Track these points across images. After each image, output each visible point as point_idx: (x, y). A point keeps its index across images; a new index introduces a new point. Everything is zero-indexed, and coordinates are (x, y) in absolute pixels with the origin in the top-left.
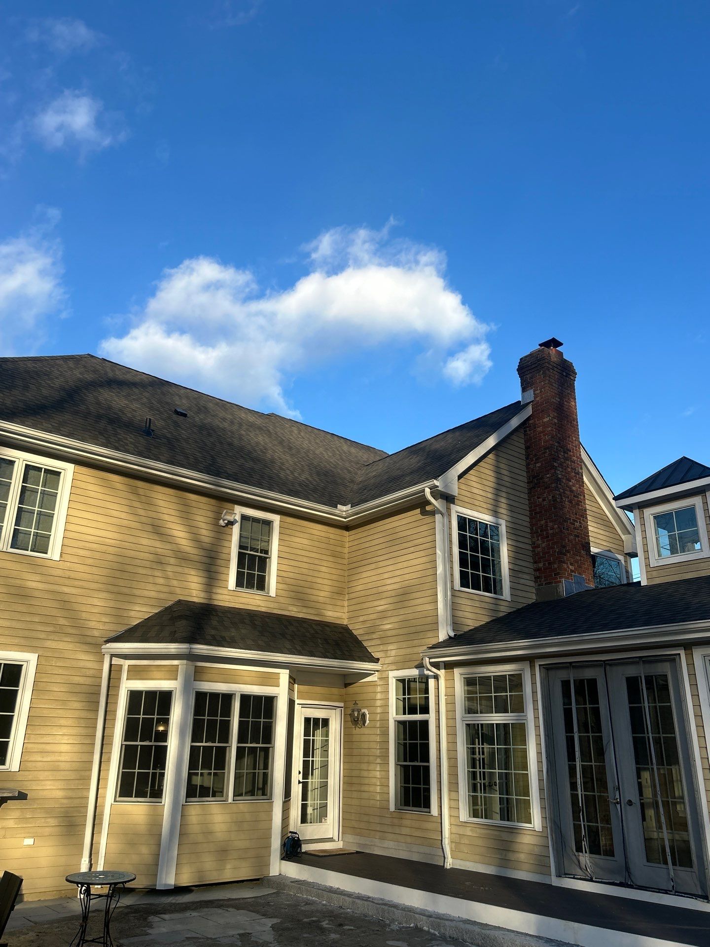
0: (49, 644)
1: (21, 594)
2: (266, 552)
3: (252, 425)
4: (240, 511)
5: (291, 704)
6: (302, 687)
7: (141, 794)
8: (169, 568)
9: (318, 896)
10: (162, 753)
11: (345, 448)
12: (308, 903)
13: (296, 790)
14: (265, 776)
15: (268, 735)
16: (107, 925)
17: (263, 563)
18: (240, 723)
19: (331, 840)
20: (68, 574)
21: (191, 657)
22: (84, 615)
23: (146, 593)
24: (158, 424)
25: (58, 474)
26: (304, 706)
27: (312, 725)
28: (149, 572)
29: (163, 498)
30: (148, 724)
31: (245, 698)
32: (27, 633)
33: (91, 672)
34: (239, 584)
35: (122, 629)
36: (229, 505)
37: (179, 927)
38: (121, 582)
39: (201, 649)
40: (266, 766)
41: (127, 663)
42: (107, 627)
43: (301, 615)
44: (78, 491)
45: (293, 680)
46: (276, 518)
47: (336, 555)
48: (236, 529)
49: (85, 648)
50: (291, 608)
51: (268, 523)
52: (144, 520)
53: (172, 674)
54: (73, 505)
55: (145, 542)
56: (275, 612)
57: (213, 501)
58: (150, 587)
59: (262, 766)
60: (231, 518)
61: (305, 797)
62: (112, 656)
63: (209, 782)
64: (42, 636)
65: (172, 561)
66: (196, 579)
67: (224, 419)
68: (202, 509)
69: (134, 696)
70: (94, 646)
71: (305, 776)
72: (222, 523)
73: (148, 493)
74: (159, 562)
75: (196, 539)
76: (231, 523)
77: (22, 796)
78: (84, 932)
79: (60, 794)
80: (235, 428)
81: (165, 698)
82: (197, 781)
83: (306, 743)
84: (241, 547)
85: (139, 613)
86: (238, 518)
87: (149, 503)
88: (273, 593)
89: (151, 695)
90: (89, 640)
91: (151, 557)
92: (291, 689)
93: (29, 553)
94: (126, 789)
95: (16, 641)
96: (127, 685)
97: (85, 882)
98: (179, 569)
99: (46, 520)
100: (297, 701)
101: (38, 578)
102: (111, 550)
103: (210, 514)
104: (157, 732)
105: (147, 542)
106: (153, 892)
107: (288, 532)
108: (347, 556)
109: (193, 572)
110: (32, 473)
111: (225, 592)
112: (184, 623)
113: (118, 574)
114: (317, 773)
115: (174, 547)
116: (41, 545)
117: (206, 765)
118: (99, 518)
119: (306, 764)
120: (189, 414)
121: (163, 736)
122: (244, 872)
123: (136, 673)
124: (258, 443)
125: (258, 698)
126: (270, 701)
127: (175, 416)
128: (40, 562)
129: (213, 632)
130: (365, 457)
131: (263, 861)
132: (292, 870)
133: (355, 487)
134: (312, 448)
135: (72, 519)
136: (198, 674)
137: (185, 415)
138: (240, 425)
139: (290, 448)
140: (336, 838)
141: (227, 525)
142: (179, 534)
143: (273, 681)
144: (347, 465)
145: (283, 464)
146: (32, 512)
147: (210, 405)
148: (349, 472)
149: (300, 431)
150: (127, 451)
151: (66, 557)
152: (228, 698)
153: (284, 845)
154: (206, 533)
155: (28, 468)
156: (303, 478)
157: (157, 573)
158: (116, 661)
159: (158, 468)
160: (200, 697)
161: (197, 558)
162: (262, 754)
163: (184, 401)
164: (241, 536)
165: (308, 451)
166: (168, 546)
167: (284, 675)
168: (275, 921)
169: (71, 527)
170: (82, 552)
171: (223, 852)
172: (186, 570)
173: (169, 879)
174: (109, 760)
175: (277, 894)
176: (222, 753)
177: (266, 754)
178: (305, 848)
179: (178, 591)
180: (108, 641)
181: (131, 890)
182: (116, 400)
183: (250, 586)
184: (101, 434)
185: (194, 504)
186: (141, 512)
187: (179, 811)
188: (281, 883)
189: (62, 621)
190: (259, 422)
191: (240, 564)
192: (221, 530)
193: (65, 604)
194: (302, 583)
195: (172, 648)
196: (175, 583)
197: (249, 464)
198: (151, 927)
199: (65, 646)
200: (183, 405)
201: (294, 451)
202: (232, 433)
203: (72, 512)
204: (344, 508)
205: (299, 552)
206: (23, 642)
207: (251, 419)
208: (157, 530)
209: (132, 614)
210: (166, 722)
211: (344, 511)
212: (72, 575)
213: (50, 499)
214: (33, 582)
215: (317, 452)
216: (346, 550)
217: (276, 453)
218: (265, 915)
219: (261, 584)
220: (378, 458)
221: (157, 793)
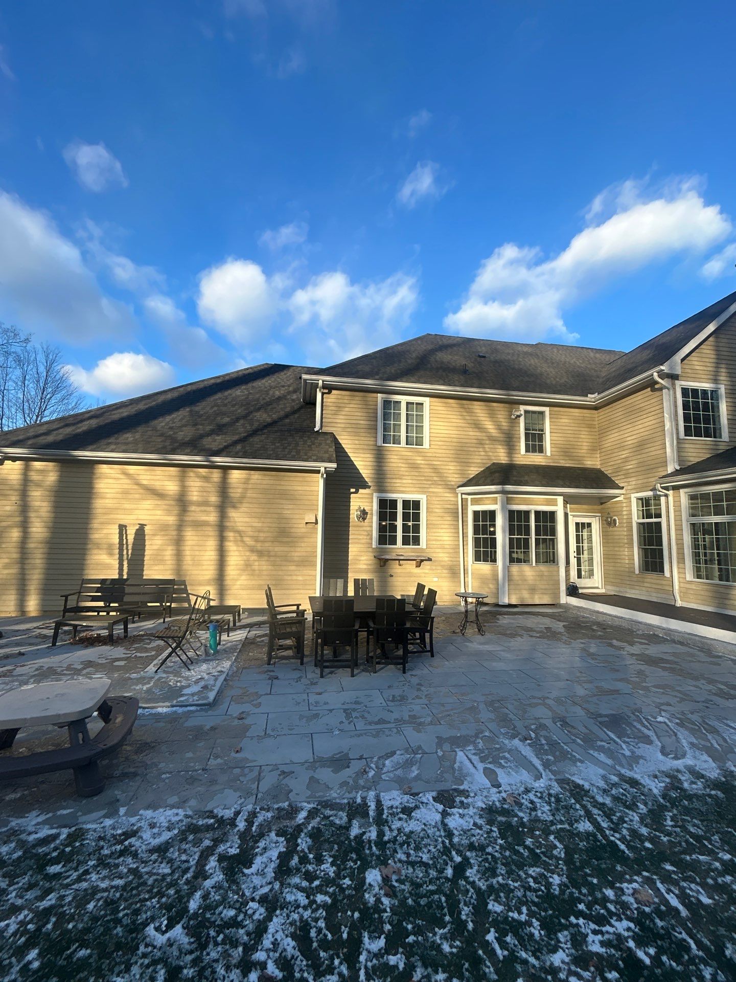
0: (431, 490)
1: (414, 467)
2: (542, 430)
3: (526, 353)
4: (523, 408)
5: (566, 515)
6: (573, 506)
7: (485, 560)
8: (486, 446)
9: (590, 614)
10: (494, 541)
11: (592, 354)
12: (584, 617)
13: (573, 561)
14: (554, 552)
15: (553, 532)
16: (477, 616)
17: (541, 437)
18: (536, 526)
19: (597, 588)
20: (434, 455)
21: (503, 492)
22: (445, 475)
23: (476, 461)
24: (470, 365)
25: (422, 404)
26: (574, 516)
27: (580, 527)
28: (476, 449)
29: (479, 409)
30: (485, 526)
31: (537, 513)
32: (420, 486)
33: (452, 503)
34: (527, 450)
35: (466, 480)
36: (516, 406)
37: (512, 621)
38: (462, 456)
39: (509, 488)
40: (554, 549)
41: (470, 497)
42: (457, 480)
43: (567, 465)
44: (434, 412)
45: (566, 502)
46: (546, 410)
47: (590, 426)
48: (522, 419)
49: (448, 490)
50: (561, 461)
51: (542, 413)
52: (470, 422)
53: (495, 501)
54: (431, 419)
55: (471, 433)
56: (552, 464)
57: (507, 405)
58: (476, 457)
59: (551, 547)
60: (518, 413)
61: (579, 564)
62: (462, 494)
63: (521, 556)
64: (427, 486)
65: (487, 442)
66: (502, 451)
67: (509, 354)
68: (501, 412)
69: (476, 513)
70: (453, 489)
71: (578, 553)
72: (513, 417)
73: (470, 407)
74: (480, 443)
75: (499, 427)
76: (519, 416)
77: (430, 560)
78: (466, 617)
79: (447, 559)
80: (515, 358)
81: (492, 515)
82: (515, 555)
83: (578, 536)
84: (526, 429)
85: (473, 471)
86: (522, 412)
87: (470, 412)
88: (549, 454)
89: (484, 512)
90: (450, 487)
91: (475, 441)
92: (565, 507)
93: (415, 446)
94: (477, 558)
95: (415, 490)
96: (471, 508)
97: (465, 597)
98: (492, 446)
99: (420, 429)
100: (570, 514)
101: (420, 458)
102: (455, 440)
103: (507, 413)
104: (490, 531)
105: (473, 433)
106: (497, 605)
107: (555, 416)
108: (597, 426)
109: (500, 447)
110: (409, 405)
111: (519, 456)
112: (497, 475)
113: (459, 452)
114: (586, 552)
115: (488, 434)
116: (419, 442)
117: (519, 547)
118: (445, 424)
119: (578, 548)
120: (487, 355)
121: (494, 533)
122: (546, 600)
123: (475, 502)
124: (530, 365)
125: (545, 513)
126: (552, 515)
127: (478, 359)
128: (421, 450)
129: (515, 478)
130: (607, 358)
131: (557, 595)
132: (574, 601)
133: (601, 380)
134: (568, 360)
135: (432, 427)
136: (509, 501)
137: (484, 357)
138: (518, 355)
139: (553, 363)
140: (600, 587)
141: (516, 418)
142: (490, 426)
143: (554, 503)
144: (594, 366)
145: (548, 374)
146: (413, 426)
147: (499, 347)
148: (596, 371)
149: (558, 350)
150: (455, 386)
151: (432, 447)
152: (527, 513)
153: (568, 589)
154: (505, 424)
155: (408, 403)
156: (563, 381)
157: (481, 450)
158: (464, 496)
159: (474, 392)
160: (511, 513)
161: (502, 439)
162: (551, 543)
163: (483, 348)
164: (525, 423)
165: (565, 362)
166: (484, 434)
167: (560, 500)
168: (565, 623)
169: (432, 431)
170: (440, 443)
171: (533, 590)
172: (496, 446)
173: (506, 601)
174: (467, 544)
175: (565, 612)
176: (527, 542)
177: (553, 543)
178: (580, 591)
179: (493, 458)
180: (458, 487)
181: (486, 604)
182: (444, 357)
183: (534, 451)
184: (440, 378)
185: (496, 409)
186: (468, 418)
187: (507, 570)
188: (567, 607)
189: (435, 479)
190: (530, 350)
191: (527, 439)
192: (514, 421)
193: (436, 470)
194: (568, 446)
195: (493, 488)
196: (491, 454)
197: (527, 379)
198: (498, 619)
199: (439, 490)
200: (483, 350)
201: (555, 365)
202: (513, 361)
203: (431, 423)
204: (593, 396)
205: (564, 428)
206: (419, 489)
207: (525, 349)
208: (477, 426)
209: (470, 472)
210: (494, 526)
211: (592, 398)
212: (437, 455)
213: (420, 418)
214: (419, 460)
215: (572, 362)
216: (596, 423)
217: (544, 368)
218: (559, 621)
219: (541, 450)
220: (618, 357)
221: (494, 560)
